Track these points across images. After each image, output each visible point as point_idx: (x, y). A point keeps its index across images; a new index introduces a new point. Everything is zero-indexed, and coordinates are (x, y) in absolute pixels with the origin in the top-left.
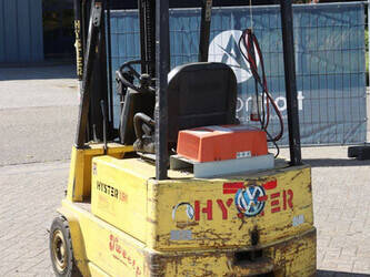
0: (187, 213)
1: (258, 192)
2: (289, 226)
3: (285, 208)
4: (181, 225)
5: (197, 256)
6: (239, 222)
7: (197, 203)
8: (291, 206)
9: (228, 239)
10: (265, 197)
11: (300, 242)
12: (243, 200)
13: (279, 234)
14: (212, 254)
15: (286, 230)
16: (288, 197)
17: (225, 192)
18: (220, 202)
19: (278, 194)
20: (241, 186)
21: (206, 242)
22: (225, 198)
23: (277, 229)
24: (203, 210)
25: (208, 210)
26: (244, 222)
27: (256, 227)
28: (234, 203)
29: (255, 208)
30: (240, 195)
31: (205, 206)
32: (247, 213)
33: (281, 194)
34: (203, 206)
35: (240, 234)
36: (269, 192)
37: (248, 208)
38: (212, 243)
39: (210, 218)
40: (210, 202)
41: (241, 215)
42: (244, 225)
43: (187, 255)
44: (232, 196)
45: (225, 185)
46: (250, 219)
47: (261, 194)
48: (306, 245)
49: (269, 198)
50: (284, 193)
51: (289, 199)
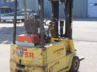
1: (21, 51)
2: (31, 62)
3: (30, 57)
4: (12, 54)
8: (33, 57)
9: (17, 60)
14: (14, 62)
15: (30, 62)
16: (32, 54)
19: (28, 53)
21: (14, 59)
22: (16, 50)
23: (27, 61)
26: (18, 57)
27: (20, 59)
29: (20, 54)
33: (29, 53)
34: (14, 51)
36: (24, 52)
39: (15, 54)
47: (22, 52)
48: (38, 69)
49: (24, 53)
50: (30, 53)
51: (32, 55)
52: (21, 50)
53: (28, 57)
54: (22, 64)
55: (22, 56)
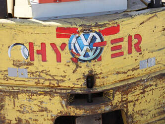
0: (22, 54)
1: (94, 38)
2: (134, 70)
3: (130, 52)
4: (18, 64)
5: (33, 93)
6: (73, 66)
7: (31, 45)
8: (139, 50)
9: (63, 81)
10: (103, 43)
11: (148, 84)
12: (77, 46)
13: (121, 77)
14: (46, 93)
15: (129, 73)
16: (135, 41)
17: (58, 36)
18: (53, 45)
19: (121, 40)
20: (74, 31)
21: (41, 81)
22: (59, 42)
23: (118, 73)
24: (37, 52)
25: (42, 52)
26: (78, 66)
27: (91, 71)
28: (67, 47)
29: (91, 54)
30: (74, 40)
31: (40, 49)
32: (81, 57)
33: (126, 39)
34: (37, 48)
35: (74, 77)
37: (82, 53)
38: (47, 83)
39: (44, 59)
40: (43, 45)
41: (75, 60)
42: (79, 69)
43: (23, 92)
44: (66, 40)
45: (58, 29)
46: (85, 63)
47: (98, 40)
48: (156, 85)
49: (109, 43)
50: (130, 37)
51: (135, 43)
52: (91, 34)
53: (122, 54)
54: (99, 90)
55: (100, 60)
